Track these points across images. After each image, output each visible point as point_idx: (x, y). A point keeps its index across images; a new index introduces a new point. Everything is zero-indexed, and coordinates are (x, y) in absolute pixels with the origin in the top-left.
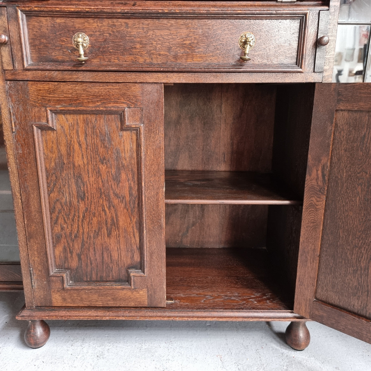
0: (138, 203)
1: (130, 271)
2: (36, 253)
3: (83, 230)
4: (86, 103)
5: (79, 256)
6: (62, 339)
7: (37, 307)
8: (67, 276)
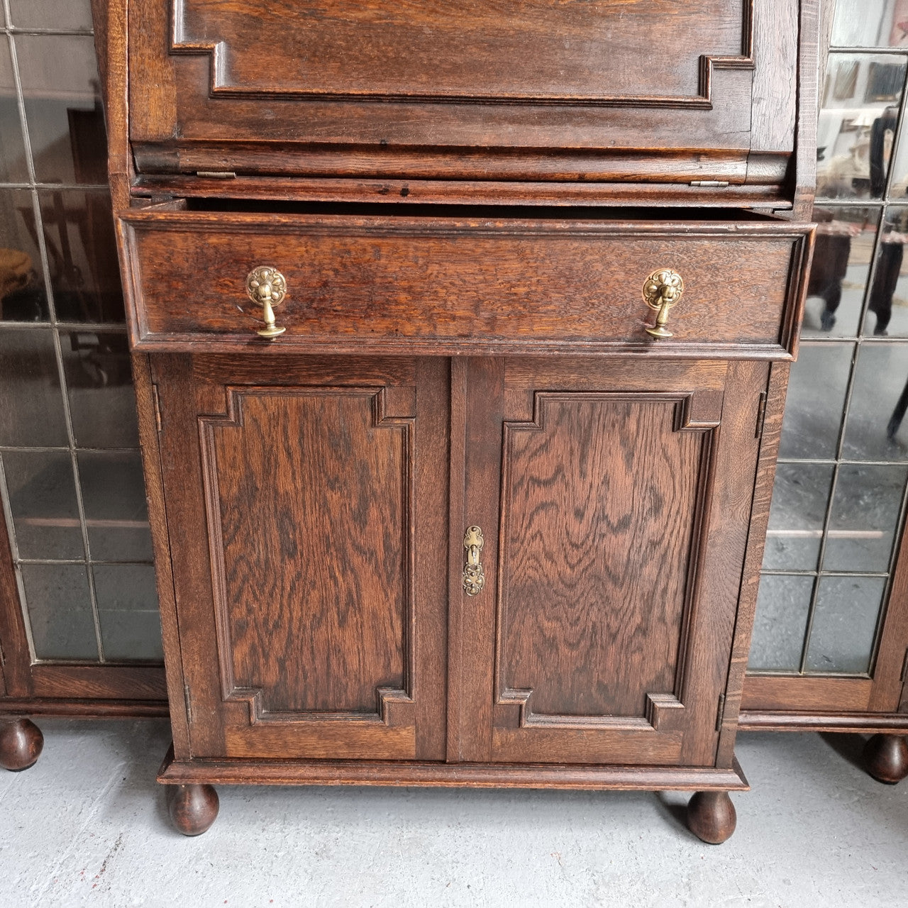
0: (402, 564)
1: (381, 691)
2: (196, 657)
3: (291, 614)
5: (282, 663)
6: (241, 815)
7: (197, 758)
8: (257, 701)
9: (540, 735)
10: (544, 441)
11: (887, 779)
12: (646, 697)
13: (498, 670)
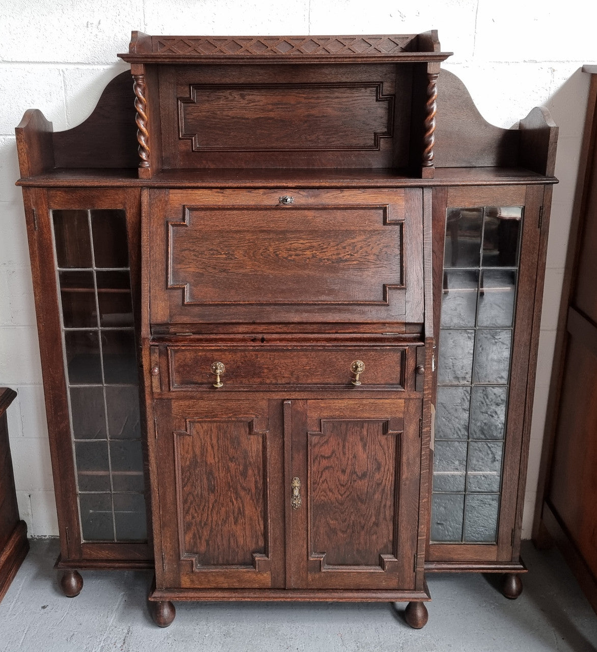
0: (263, 495)
1: (254, 555)
2: (168, 539)
3: (212, 519)
4: (220, 414)
5: (207, 542)
6: (186, 618)
7: (167, 588)
8: (196, 560)
9: (330, 575)
10: (326, 440)
11: (510, 597)
12: (380, 556)
13: (309, 544)
